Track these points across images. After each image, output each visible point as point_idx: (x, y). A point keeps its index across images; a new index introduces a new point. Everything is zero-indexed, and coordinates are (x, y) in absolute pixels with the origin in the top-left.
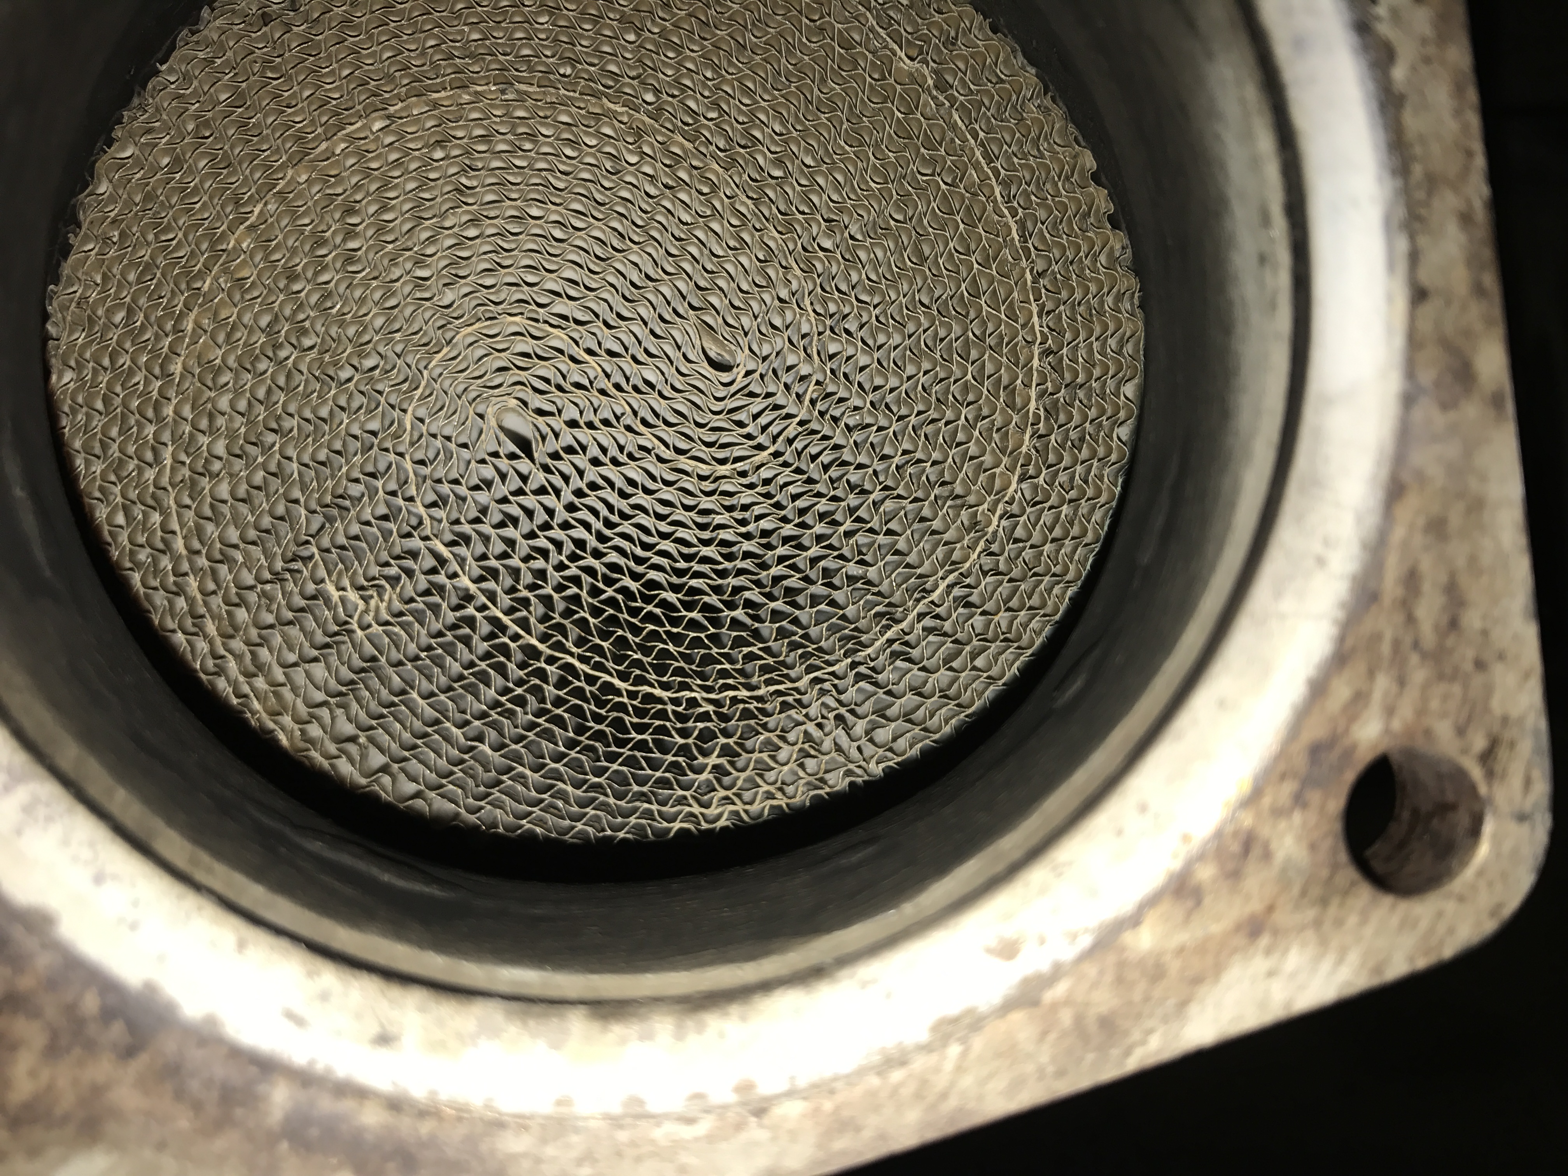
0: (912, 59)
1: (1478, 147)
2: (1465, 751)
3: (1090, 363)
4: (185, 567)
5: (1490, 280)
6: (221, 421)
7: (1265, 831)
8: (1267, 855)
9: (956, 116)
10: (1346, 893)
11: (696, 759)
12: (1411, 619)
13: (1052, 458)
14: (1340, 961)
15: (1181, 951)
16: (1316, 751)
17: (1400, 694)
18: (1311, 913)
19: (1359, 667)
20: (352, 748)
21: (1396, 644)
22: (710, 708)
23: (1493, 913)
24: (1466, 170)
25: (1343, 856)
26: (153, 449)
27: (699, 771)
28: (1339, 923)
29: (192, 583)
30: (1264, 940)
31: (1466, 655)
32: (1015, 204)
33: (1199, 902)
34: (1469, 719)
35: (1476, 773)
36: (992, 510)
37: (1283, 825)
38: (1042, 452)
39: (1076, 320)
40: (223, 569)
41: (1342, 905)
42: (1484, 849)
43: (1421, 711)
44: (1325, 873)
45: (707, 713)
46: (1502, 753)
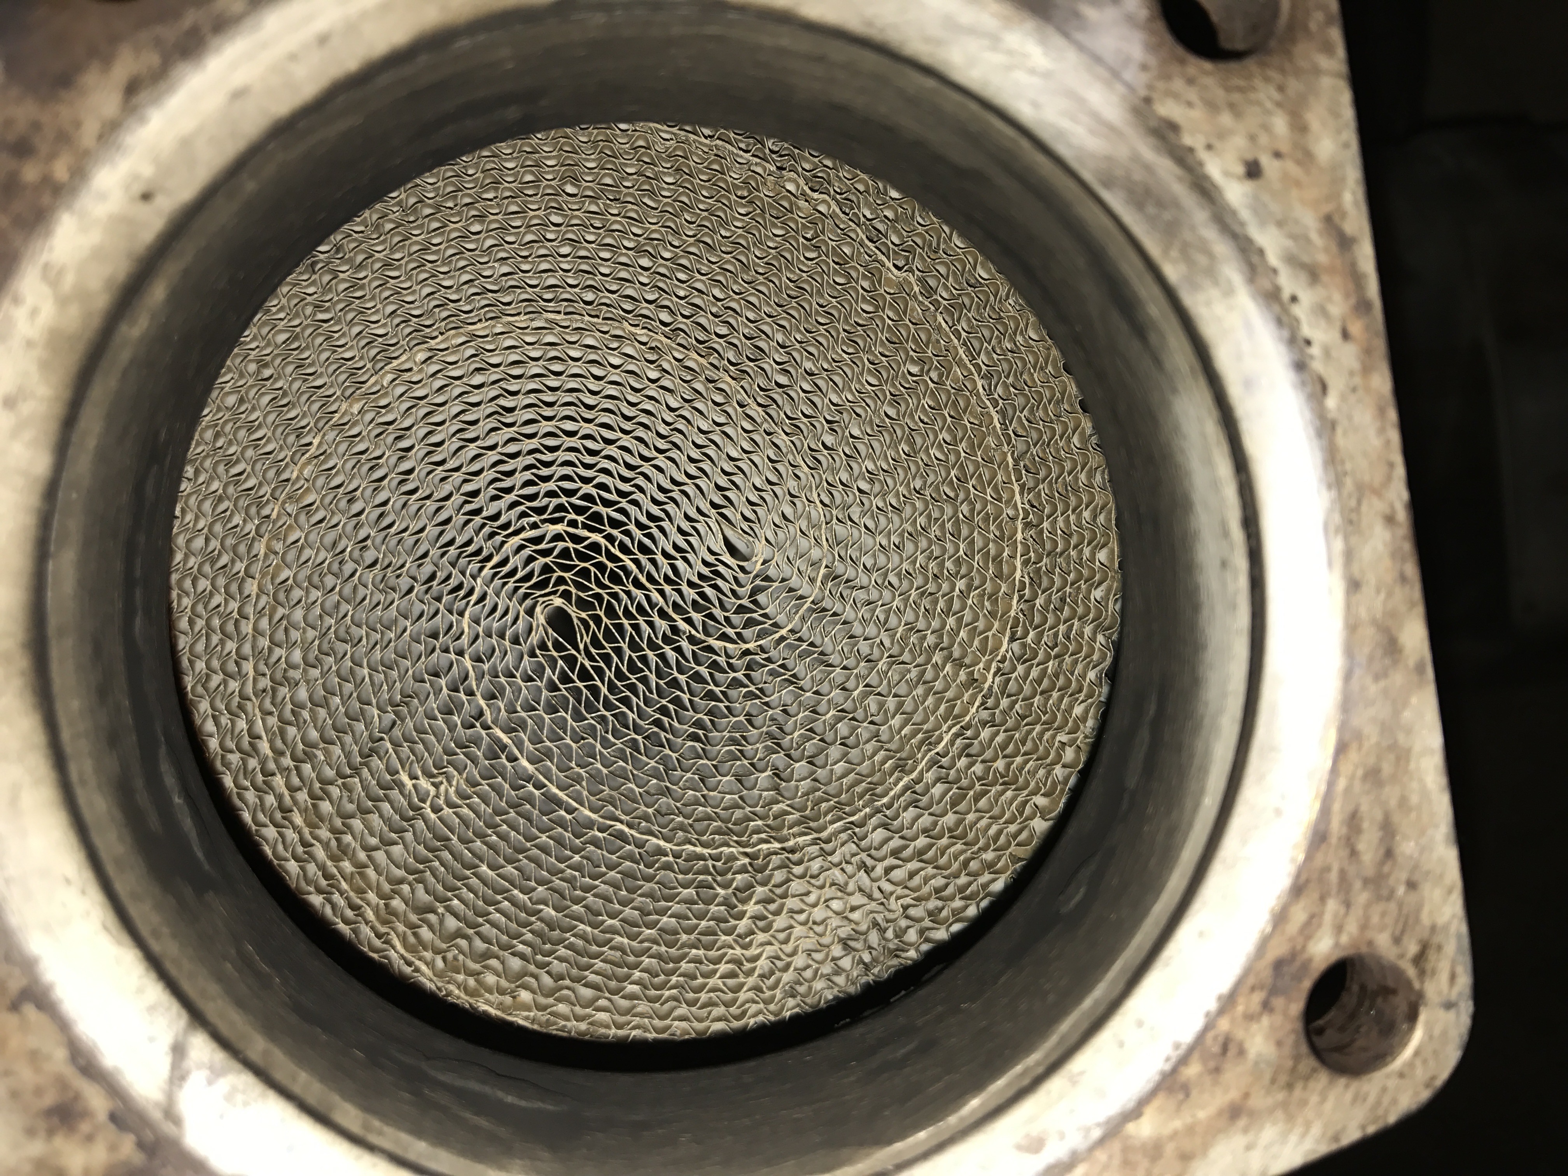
0: (899, 268)
1: (1398, 459)
2: (1402, 956)
3: (1067, 535)
4: (272, 766)
5: (1412, 570)
6: (295, 635)
7: (1239, 1034)
8: (1242, 1052)
9: (940, 319)
10: (1307, 1078)
11: (736, 907)
12: (1354, 853)
13: (1037, 620)
14: (1304, 1135)
15: (1174, 1135)
16: (1279, 965)
17: (1347, 914)
18: (1280, 1096)
19: (1313, 894)
20: (432, 917)
21: (1343, 873)
22: (747, 860)
23: (1427, 1086)
24: (1389, 478)
25: (1304, 1048)
26: (236, 663)
27: (740, 916)
28: (1304, 1103)
29: (279, 781)
30: (1242, 1122)
31: (1398, 878)
32: (996, 396)
33: (1188, 1095)
34: (1403, 932)
35: (1411, 972)
36: (987, 668)
37: (1255, 1027)
38: (1028, 614)
39: (1053, 497)
40: (307, 768)
41: (1305, 1088)
42: (1418, 1036)
43: (1364, 926)
44: (1290, 1063)
45: (744, 865)
46: (1432, 955)
